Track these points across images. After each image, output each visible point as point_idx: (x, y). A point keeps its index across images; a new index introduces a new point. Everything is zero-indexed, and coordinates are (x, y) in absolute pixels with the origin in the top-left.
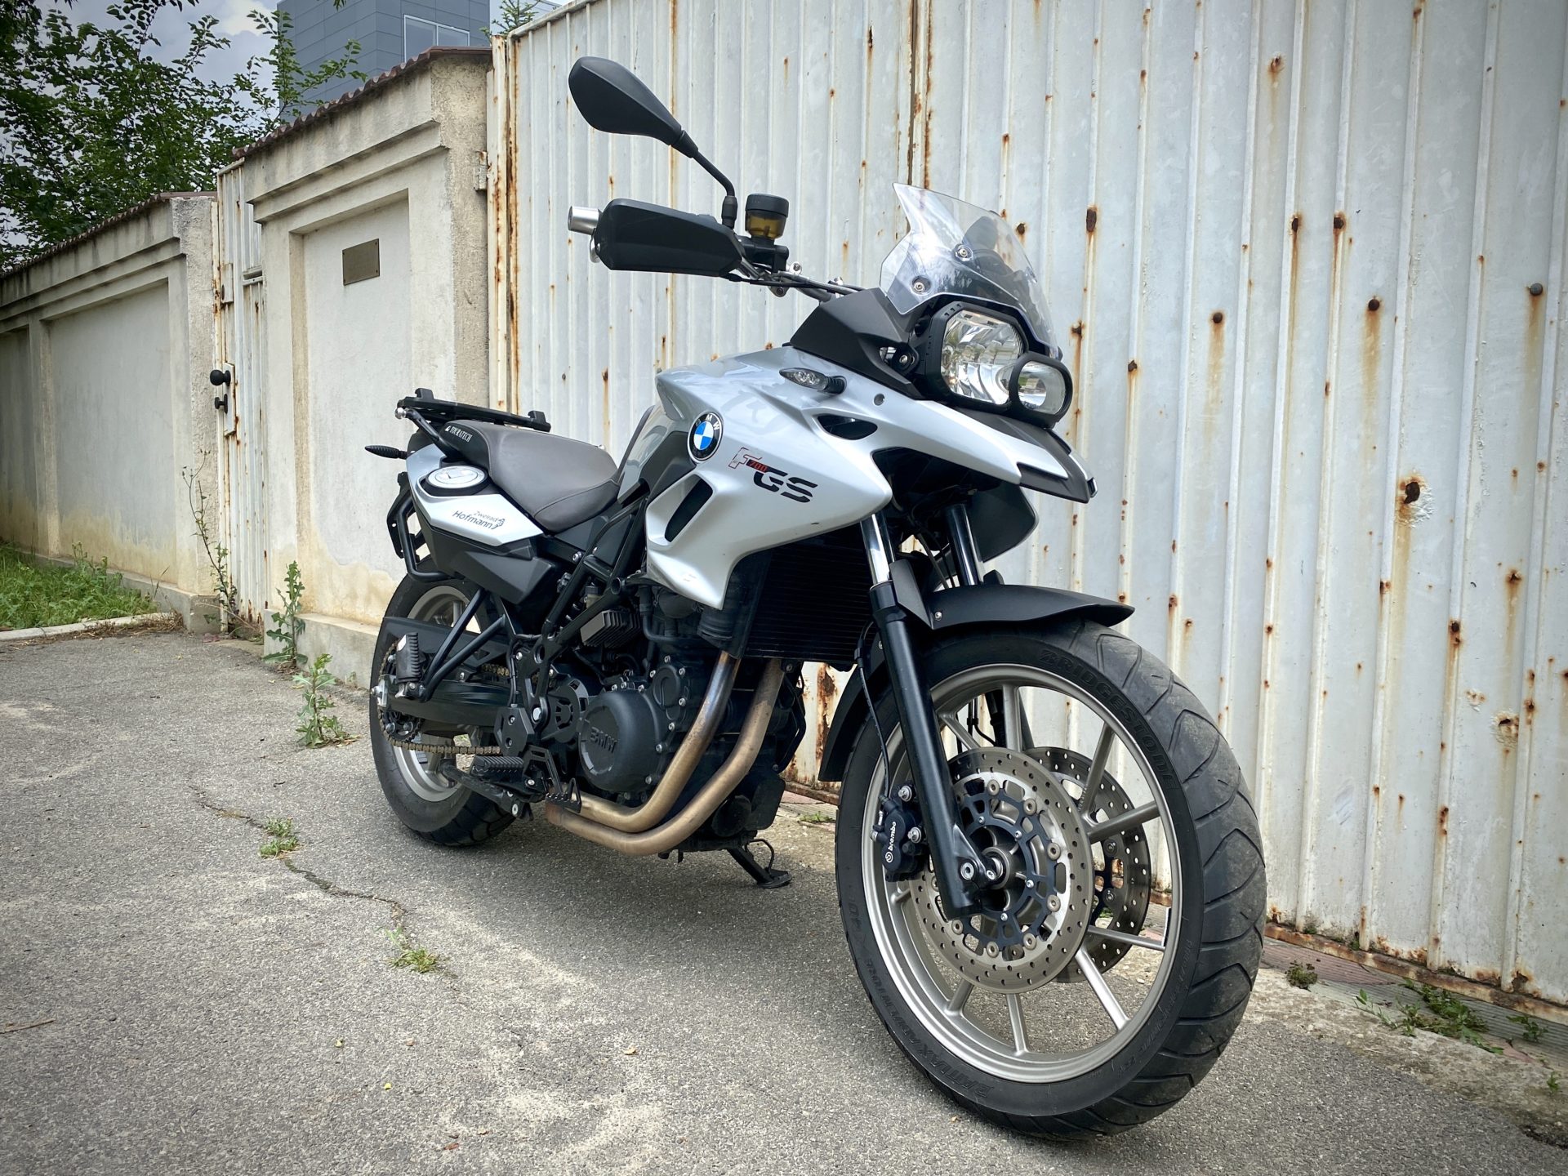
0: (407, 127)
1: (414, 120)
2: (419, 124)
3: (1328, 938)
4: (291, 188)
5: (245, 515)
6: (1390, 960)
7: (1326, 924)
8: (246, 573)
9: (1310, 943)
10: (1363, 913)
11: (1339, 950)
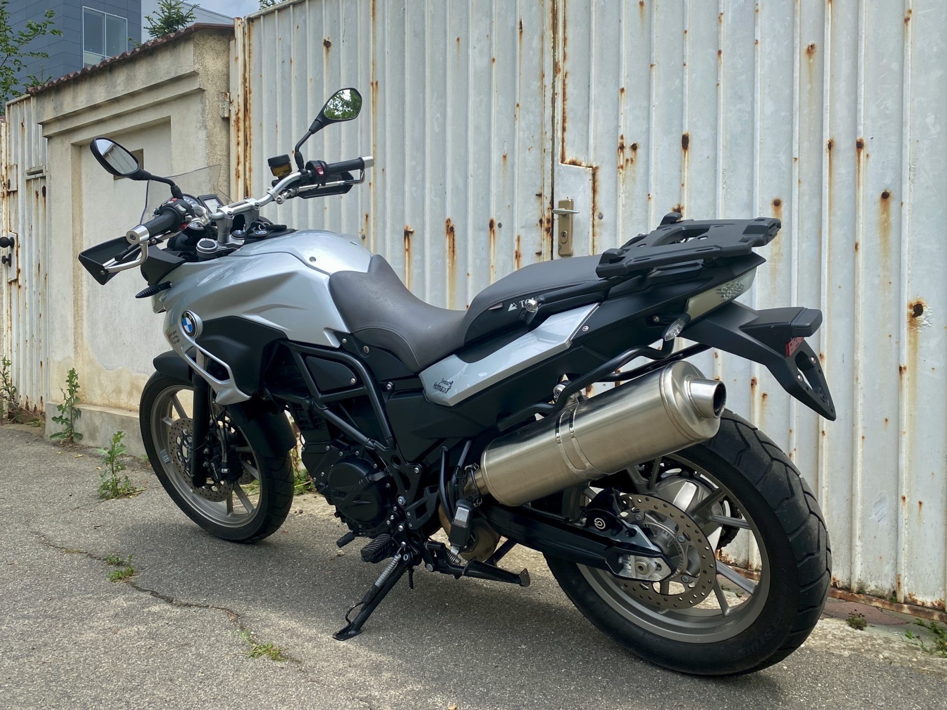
0: (173, 75)
1: (179, 71)
2: (183, 73)
3: (874, 596)
4: (76, 114)
5: (25, 336)
6: (920, 608)
7: (872, 586)
8: (24, 377)
9: (863, 600)
10: (899, 579)
11: (884, 603)
